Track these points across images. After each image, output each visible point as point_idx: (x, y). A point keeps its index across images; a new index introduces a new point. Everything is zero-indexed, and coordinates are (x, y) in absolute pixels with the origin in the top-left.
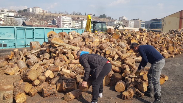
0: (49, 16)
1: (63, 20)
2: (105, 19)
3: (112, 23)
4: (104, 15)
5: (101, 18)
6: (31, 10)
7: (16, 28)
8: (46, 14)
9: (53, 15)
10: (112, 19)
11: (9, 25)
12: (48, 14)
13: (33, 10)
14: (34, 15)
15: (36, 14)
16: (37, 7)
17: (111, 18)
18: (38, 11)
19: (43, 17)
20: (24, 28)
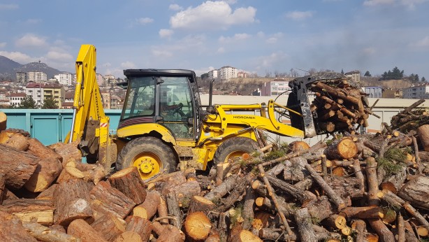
0: (252, 84)
1: (274, 91)
2: (400, 81)
3: (418, 91)
4: (396, 70)
5: (389, 79)
6: (215, 74)
7: (32, 114)
8: (246, 81)
9: (260, 80)
10: (423, 79)
11: (18, 108)
12: (250, 80)
13: (219, 74)
14: (220, 84)
15: (225, 82)
16: (228, 67)
17: (420, 79)
18: (230, 74)
19: (238, 86)
20: (57, 114)
